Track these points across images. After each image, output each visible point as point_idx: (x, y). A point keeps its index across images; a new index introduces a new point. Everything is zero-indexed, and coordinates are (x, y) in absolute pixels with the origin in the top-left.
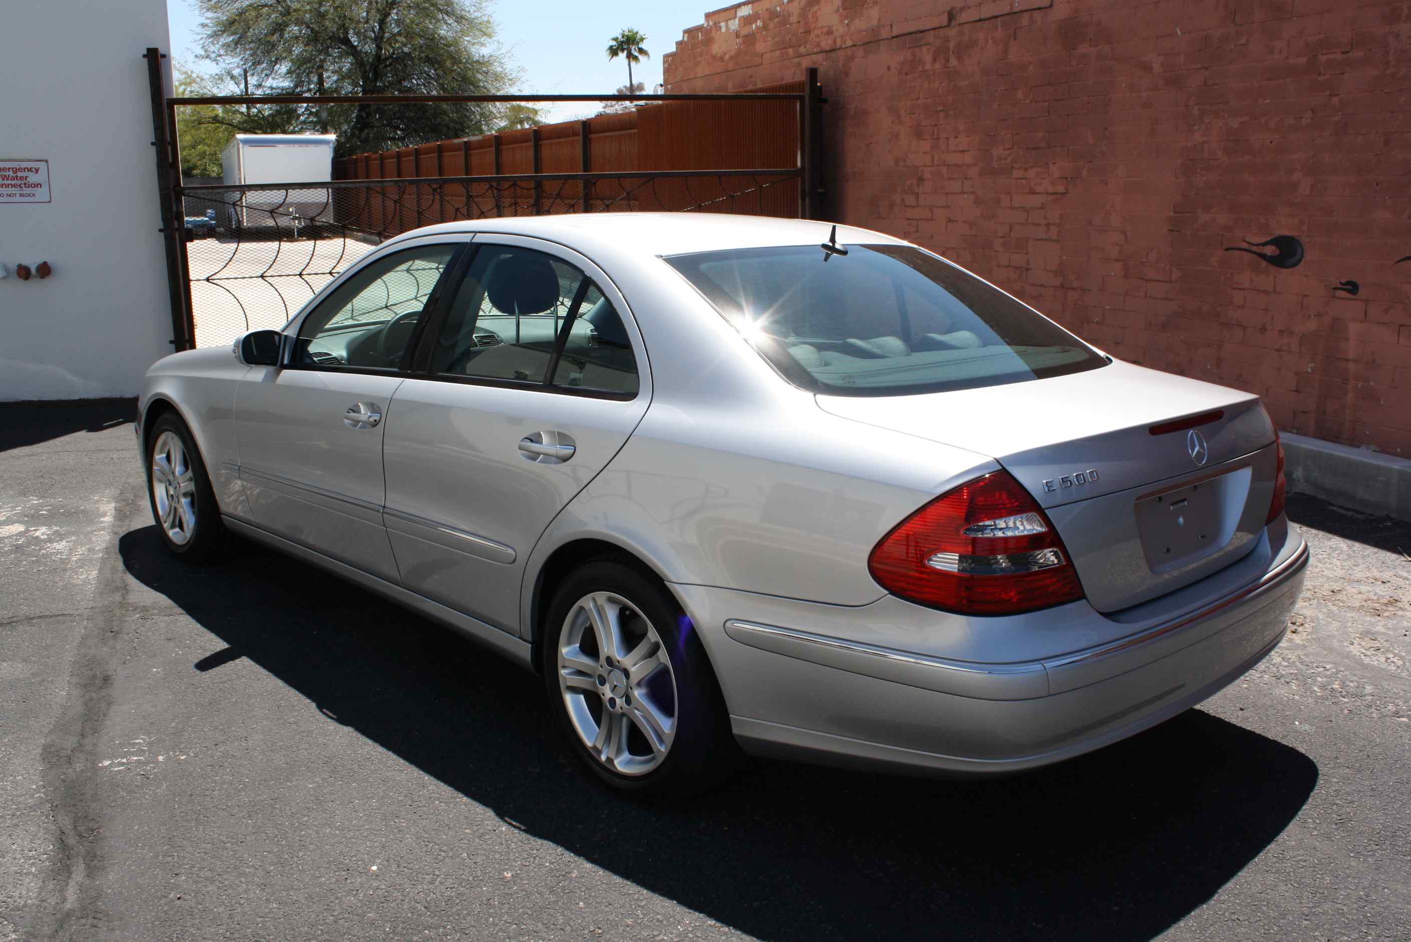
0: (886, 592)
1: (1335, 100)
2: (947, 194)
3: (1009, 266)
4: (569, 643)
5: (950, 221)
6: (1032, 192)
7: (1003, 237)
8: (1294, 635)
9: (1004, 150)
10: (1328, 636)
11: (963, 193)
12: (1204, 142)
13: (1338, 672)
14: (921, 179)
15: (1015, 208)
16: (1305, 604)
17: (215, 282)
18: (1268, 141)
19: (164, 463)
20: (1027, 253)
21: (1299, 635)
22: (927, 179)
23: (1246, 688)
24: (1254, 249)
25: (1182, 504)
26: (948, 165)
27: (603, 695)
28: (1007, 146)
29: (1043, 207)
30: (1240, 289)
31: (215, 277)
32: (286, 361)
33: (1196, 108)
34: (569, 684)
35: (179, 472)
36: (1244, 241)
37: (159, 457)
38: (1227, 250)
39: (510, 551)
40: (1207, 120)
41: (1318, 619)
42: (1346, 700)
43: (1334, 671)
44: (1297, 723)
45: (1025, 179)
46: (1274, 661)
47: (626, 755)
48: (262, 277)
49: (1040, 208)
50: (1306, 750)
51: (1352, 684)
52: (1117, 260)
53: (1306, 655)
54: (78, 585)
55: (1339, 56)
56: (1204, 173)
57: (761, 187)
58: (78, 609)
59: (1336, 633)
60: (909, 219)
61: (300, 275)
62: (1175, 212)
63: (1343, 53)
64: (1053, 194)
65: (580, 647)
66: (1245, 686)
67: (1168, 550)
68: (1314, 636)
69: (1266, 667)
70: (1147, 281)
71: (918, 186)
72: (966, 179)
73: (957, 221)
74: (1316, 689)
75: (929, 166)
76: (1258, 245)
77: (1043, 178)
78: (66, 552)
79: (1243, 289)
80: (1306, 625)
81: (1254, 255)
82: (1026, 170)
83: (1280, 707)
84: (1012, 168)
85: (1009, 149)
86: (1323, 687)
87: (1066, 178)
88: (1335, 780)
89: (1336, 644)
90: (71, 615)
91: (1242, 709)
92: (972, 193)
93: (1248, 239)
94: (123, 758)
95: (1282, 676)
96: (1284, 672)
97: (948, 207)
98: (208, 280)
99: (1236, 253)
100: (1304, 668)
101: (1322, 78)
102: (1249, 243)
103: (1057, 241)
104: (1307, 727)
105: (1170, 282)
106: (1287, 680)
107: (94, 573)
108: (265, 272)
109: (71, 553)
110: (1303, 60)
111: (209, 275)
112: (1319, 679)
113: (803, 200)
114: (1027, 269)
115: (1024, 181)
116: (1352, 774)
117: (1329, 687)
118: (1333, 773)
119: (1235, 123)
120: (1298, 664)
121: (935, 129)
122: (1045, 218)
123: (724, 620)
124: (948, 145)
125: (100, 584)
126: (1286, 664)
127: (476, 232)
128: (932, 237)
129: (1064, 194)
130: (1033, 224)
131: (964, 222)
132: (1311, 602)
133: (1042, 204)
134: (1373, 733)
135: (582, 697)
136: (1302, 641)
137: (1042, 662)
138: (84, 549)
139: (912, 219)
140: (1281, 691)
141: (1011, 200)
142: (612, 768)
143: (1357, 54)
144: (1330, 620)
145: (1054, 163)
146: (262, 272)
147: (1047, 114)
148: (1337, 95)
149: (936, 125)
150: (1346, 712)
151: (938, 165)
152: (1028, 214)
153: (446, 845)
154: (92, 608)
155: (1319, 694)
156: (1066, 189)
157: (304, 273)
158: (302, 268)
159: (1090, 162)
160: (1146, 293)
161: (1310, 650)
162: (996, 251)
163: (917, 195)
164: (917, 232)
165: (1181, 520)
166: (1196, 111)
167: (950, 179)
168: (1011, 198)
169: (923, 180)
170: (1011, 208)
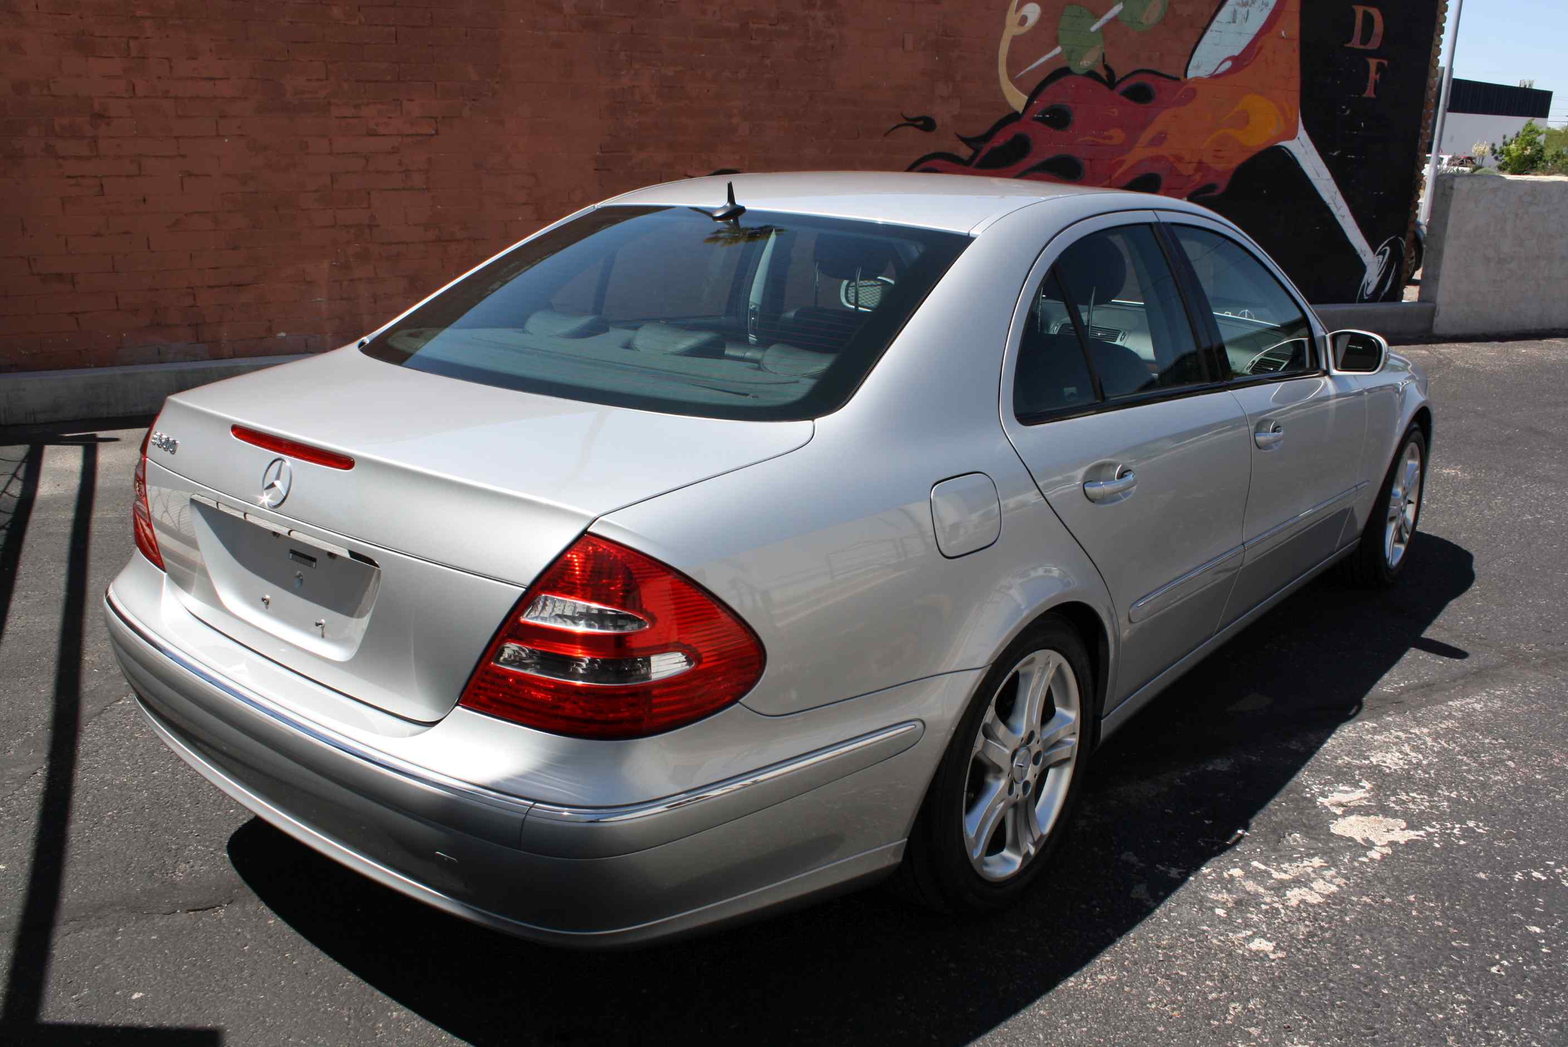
1: (768, 62)
2: (176, 138)
3: (333, 226)
5: (190, 175)
6: (372, 134)
7: (317, 191)
9: (309, 80)
11: (219, 135)
12: (634, 86)
14: (100, 117)
15: (336, 153)
18: (706, 90)
20: (369, 207)
22: (118, 117)
26: (176, 98)
29: (395, 151)
33: (622, 54)
40: (637, 66)
45: (356, 117)
49: (389, 153)
52: (526, 204)
55: (769, 27)
56: (636, 115)
60: (75, 177)
62: (602, 152)
63: (770, 25)
64: (412, 135)
71: (94, 126)
72: (221, 117)
75: (121, 97)
77: (389, 117)
82: (357, 107)
84: (329, 104)
85: (318, 80)
87: (436, 118)
92: (240, 135)
97: (183, 156)
101: (753, 42)
103: (426, 189)
110: (737, 25)
114: (369, 226)
115: (355, 120)
119: (671, 74)
121: (133, 44)
122: (400, 164)
124: (171, 67)
128: (144, 201)
129: (432, 135)
130: (376, 172)
133: (393, 148)
139: (83, 176)
141: (331, 143)
143: (784, 27)
145: (413, 100)
147: (394, 42)
148: (768, 57)
149: (136, 38)
151: (145, 97)
152: (367, 160)
156: (437, 130)
159: (474, 100)
163: (94, 140)
166: (622, 55)
167: (179, 117)
168: (330, 140)
169: (109, 117)
170: (331, 154)
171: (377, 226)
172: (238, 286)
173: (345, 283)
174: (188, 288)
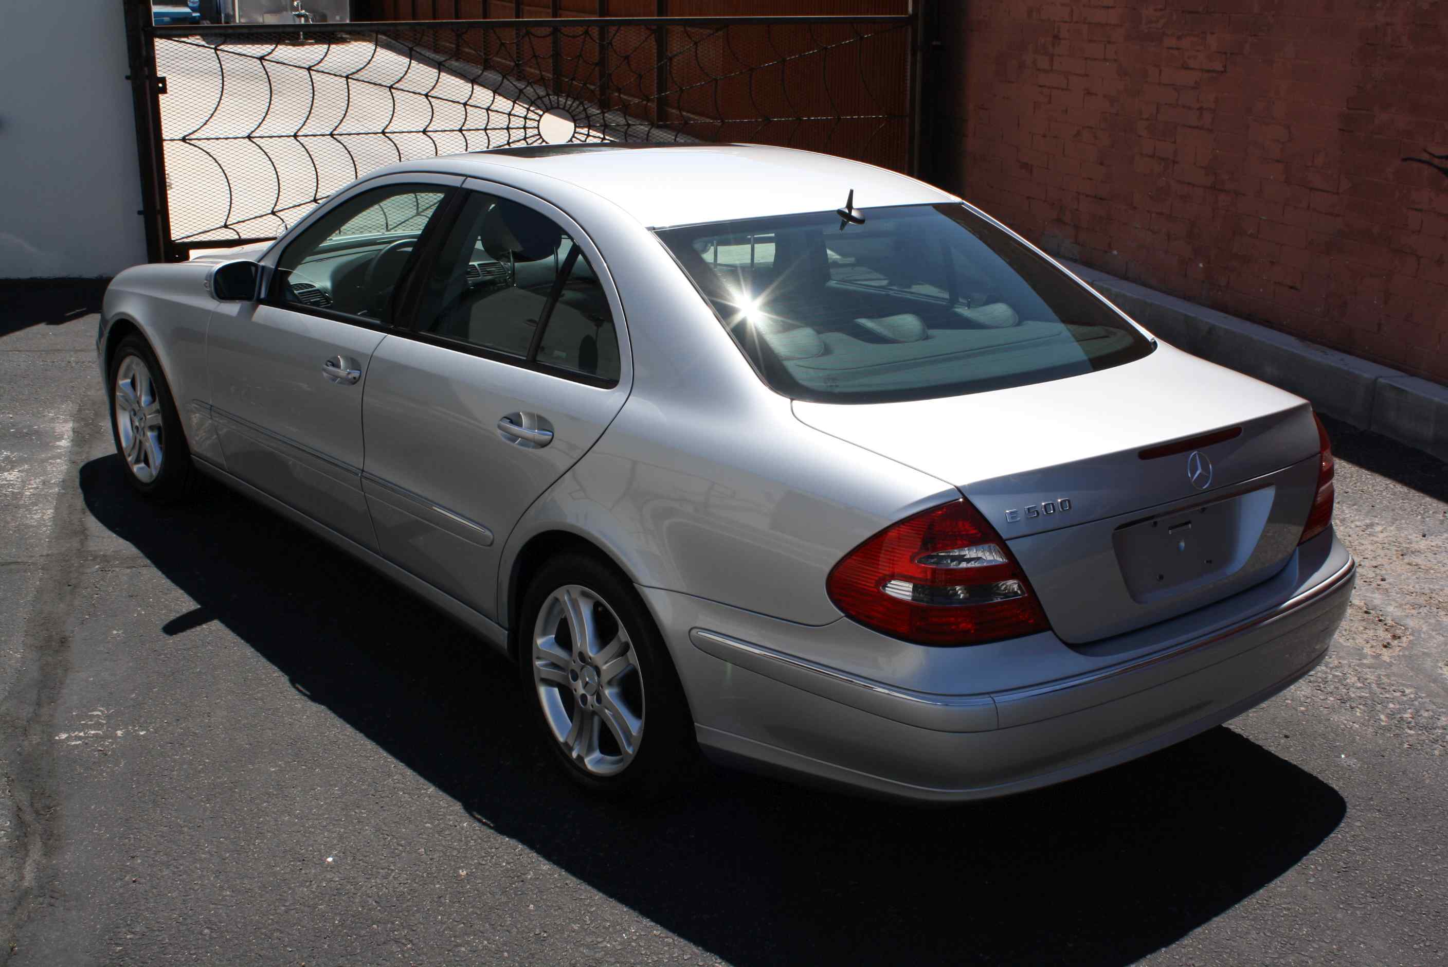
0: (842, 614)
2: (1086, 59)
3: (1153, 156)
4: (544, 633)
5: (1088, 93)
6: (1185, 67)
7: (1147, 119)
8: (1384, 649)
9: (1155, 10)
10: (1424, 653)
11: (1105, 60)
12: (1388, 24)
13: (1416, 699)
14: (1056, 37)
15: (1164, 85)
16: (1413, 612)
17: (192, 142)
19: (129, 390)
20: (1175, 142)
21: (1391, 651)
22: (1065, 39)
23: (1302, 712)
24: (1436, 162)
25: (1184, 528)
26: (1090, 23)
27: (576, 691)
28: (1160, 7)
29: (1196, 87)
30: (1416, 210)
31: (193, 137)
32: (263, 295)
34: (543, 676)
35: (145, 402)
36: (1425, 151)
37: (123, 382)
38: (1405, 160)
39: (488, 533)
41: (1420, 631)
42: (1412, 732)
43: (1412, 696)
44: (1343, 756)
45: (1178, 49)
46: (1348, 681)
47: (597, 754)
48: (249, 137)
49: (1193, 88)
50: (1340, 788)
51: (1426, 714)
52: (1278, 161)
53: (1388, 676)
54: (32, 526)
56: (1384, 61)
57: (862, 38)
58: (32, 557)
59: (1434, 651)
60: (1040, 86)
61: (295, 136)
62: (1348, 108)
64: (1208, 71)
65: (555, 638)
66: (1302, 708)
67: (1161, 577)
68: (1407, 653)
69: (1335, 688)
70: (1311, 189)
71: (1053, 45)
72: (1109, 42)
73: (1096, 95)
74: (1382, 717)
75: (1066, 22)
76: (1441, 157)
77: (1198, 51)
78: (19, 485)
79: (1420, 210)
80: (1404, 639)
81: (1436, 170)
82: (1179, 38)
83: (1331, 736)
84: (1164, 34)
85: (1161, 10)
86: (1391, 716)
87: (1225, 53)
88: (1358, 824)
89: (1428, 663)
90: (24, 563)
91: (1286, 737)
92: (1115, 60)
93: (1430, 150)
94: (80, 732)
95: (1350, 699)
96: (1353, 696)
97: (1087, 75)
98: (184, 140)
99: (1415, 165)
100: (1378, 690)
102: (1430, 154)
103: (1211, 131)
104: (1352, 762)
105: (1338, 193)
106: (1354, 705)
107: (50, 512)
108: (253, 132)
109: (24, 486)
111: (186, 133)
112: (1391, 705)
113: (914, 54)
114: (1174, 162)
115: (1176, 52)
116: (1380, 818)
117: (1399, 716)
118: (1359, 816)
120: (1374, 686)
122: (1198, 101)
123: (690, 628)
125: (56, 525)
126: (1359, 685)
127: (467, 176)
128: (1066, 111)
129: (1222, 72)
130: (1184, 107)
131: (1105, 96)
132: (1421, 610)
133: (1196, 82)
134: (1425, 773)
135: (556, 690)
136: (1391, 657)
137: (992, 695)
138: (38, 480)
140: (1341, 718)
141: (1160, 75)
142: (583, 767)
144: (1434, 633)
145: (1212, 33)
146: (249, 131)
150: (1406, 746)
151: (1077, 22)
152: (1179, 93)
153: (405, 839)
154: (48, 555)
155: (1383, 724)
156: (1225, 67)
157: (300, 133)
158: (297, 128)
159: (1254, 35)
160: (1309, 206)
161: (1394, 669)
162: (1140, 136)
163: (1052, 57)
164: (1050, 102)
165: (1182, 544)
167: (1090, 41)
168: (1160, 71)
169: (1060, 39)
170: (1159, 84)
171: (1177, 163)
172: (1101, 199)
173: (1153, 215)
174: (1077, 192)
